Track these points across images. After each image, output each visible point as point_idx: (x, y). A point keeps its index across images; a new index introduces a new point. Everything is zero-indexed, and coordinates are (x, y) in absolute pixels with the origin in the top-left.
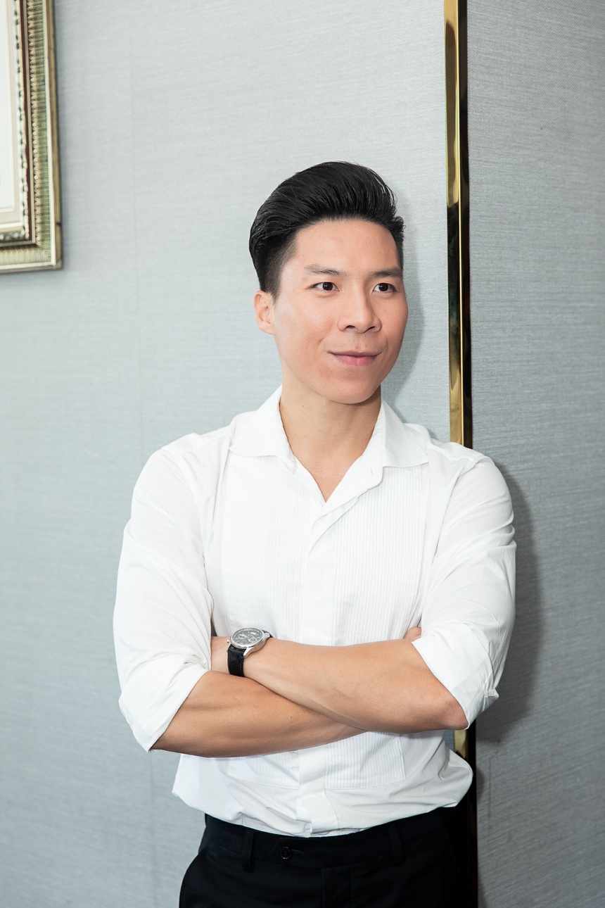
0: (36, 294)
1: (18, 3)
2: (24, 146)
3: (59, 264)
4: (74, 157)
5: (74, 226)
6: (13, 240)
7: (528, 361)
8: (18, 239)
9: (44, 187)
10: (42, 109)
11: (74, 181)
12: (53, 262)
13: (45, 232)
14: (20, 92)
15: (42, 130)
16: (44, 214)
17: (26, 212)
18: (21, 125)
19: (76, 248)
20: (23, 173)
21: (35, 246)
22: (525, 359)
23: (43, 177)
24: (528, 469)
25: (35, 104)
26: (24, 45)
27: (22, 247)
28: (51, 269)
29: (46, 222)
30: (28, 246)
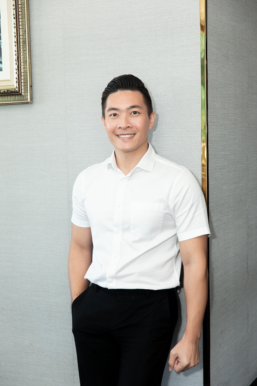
1: (14, 1)
2: (16, 56)
3: (31, 102)
6: (12, 92)
7: (220, 137)
8: (14, 92)
10: (24, 42)
11: (36, 70)
12: (29, 100)
13: (26, 91)
14: (15, 36)
16: (26, 82)
17: (18, 82)
18: (15, 48)
19: (37, 95)
20: (16, 67)
21: (20, 94)
22: (219, 136)
24: (220, 174)
25: (21, 40)
26: (17, 17)
27: (15, 95)
28: (27, 103)
29: (25, 86)
30: (18, 95)
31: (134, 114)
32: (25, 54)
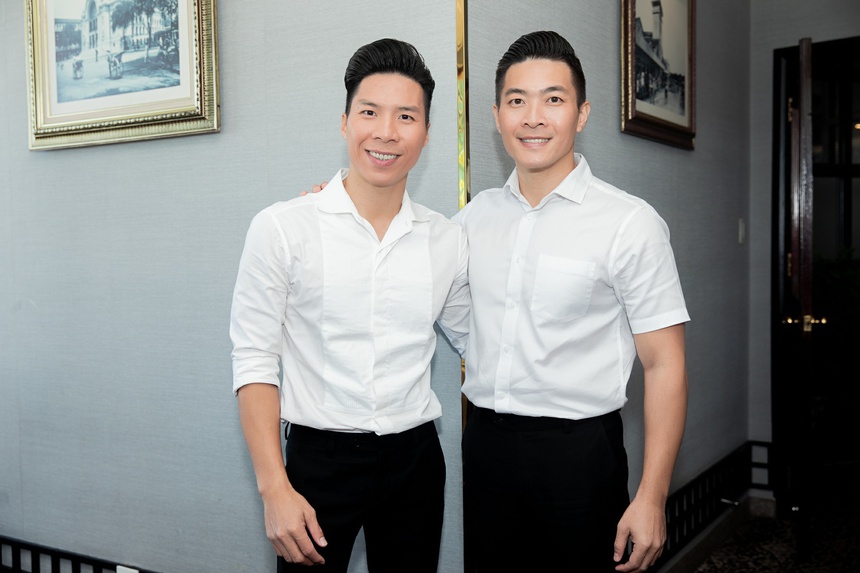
0: (202, 148)
2: (198, 61)
3: (219, 129)
4: (227, 68)
5: (228, 107)
6: (191, 115)
8: (194, 115)
9: (210, 85)
10: (209, 40)
11: (227, 83)
12: (215, 127)
13: (211, 111)
14: (196, 31)
15: (209, 52)
16: (211, 100)
17: (200, 99)
18: (196, 50)
19: (228, 120)
20: (197, 77)
21: (204, 118)
23: (210, 79)
25: (205, 38)
27: (196, 119)
28: (213, 132)
29: (211, 105)
30: (200, 119)
31: (554, 101)
32: (209, 58)
